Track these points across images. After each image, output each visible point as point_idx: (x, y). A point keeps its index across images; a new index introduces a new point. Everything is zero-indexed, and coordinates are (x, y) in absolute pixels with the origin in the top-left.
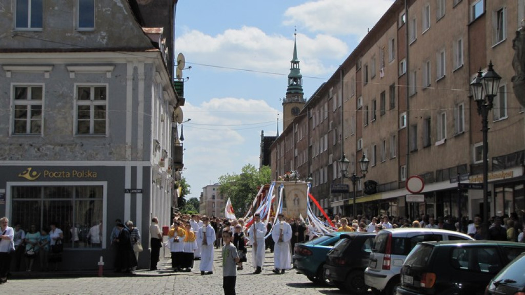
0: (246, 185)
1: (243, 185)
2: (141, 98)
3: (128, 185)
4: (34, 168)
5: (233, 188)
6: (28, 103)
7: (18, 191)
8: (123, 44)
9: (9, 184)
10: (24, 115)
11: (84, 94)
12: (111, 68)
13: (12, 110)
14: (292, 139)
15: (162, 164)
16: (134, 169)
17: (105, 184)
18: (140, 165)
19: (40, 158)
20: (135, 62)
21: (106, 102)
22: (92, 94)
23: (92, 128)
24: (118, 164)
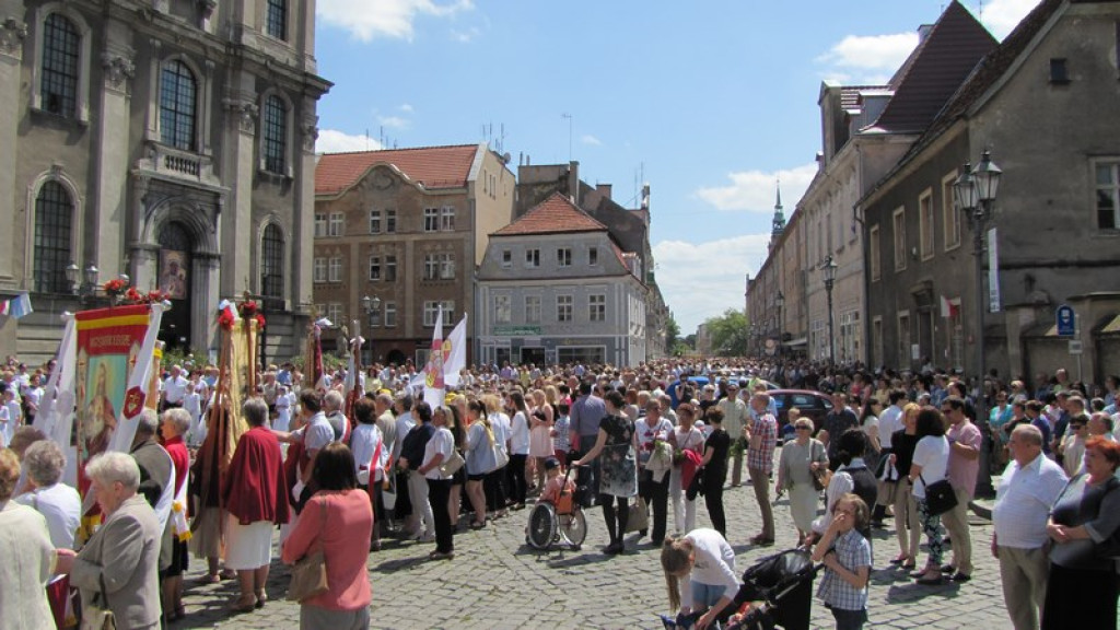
0: (729, 326)
1: (725, 326)
2: (623, 301)
3: (617, 347)
4: (570, 339)
5: (719, 328)
6: (565, 305)
7: (561, 351)
8: (613, 273)
9: (557, 347)
10: (563, 311)
11: (593, 299)
12: (606, 286)
13: (557, 310)
14: (756, 292)
15: (636, 333)
16: (620, 339)
17: (605, 346)
18: (623, 336)
19: (573, 333)
20: (619, 282)
21: (605, 304)
22: (597, 299)
23: (597, 317)
24: (612, 335)
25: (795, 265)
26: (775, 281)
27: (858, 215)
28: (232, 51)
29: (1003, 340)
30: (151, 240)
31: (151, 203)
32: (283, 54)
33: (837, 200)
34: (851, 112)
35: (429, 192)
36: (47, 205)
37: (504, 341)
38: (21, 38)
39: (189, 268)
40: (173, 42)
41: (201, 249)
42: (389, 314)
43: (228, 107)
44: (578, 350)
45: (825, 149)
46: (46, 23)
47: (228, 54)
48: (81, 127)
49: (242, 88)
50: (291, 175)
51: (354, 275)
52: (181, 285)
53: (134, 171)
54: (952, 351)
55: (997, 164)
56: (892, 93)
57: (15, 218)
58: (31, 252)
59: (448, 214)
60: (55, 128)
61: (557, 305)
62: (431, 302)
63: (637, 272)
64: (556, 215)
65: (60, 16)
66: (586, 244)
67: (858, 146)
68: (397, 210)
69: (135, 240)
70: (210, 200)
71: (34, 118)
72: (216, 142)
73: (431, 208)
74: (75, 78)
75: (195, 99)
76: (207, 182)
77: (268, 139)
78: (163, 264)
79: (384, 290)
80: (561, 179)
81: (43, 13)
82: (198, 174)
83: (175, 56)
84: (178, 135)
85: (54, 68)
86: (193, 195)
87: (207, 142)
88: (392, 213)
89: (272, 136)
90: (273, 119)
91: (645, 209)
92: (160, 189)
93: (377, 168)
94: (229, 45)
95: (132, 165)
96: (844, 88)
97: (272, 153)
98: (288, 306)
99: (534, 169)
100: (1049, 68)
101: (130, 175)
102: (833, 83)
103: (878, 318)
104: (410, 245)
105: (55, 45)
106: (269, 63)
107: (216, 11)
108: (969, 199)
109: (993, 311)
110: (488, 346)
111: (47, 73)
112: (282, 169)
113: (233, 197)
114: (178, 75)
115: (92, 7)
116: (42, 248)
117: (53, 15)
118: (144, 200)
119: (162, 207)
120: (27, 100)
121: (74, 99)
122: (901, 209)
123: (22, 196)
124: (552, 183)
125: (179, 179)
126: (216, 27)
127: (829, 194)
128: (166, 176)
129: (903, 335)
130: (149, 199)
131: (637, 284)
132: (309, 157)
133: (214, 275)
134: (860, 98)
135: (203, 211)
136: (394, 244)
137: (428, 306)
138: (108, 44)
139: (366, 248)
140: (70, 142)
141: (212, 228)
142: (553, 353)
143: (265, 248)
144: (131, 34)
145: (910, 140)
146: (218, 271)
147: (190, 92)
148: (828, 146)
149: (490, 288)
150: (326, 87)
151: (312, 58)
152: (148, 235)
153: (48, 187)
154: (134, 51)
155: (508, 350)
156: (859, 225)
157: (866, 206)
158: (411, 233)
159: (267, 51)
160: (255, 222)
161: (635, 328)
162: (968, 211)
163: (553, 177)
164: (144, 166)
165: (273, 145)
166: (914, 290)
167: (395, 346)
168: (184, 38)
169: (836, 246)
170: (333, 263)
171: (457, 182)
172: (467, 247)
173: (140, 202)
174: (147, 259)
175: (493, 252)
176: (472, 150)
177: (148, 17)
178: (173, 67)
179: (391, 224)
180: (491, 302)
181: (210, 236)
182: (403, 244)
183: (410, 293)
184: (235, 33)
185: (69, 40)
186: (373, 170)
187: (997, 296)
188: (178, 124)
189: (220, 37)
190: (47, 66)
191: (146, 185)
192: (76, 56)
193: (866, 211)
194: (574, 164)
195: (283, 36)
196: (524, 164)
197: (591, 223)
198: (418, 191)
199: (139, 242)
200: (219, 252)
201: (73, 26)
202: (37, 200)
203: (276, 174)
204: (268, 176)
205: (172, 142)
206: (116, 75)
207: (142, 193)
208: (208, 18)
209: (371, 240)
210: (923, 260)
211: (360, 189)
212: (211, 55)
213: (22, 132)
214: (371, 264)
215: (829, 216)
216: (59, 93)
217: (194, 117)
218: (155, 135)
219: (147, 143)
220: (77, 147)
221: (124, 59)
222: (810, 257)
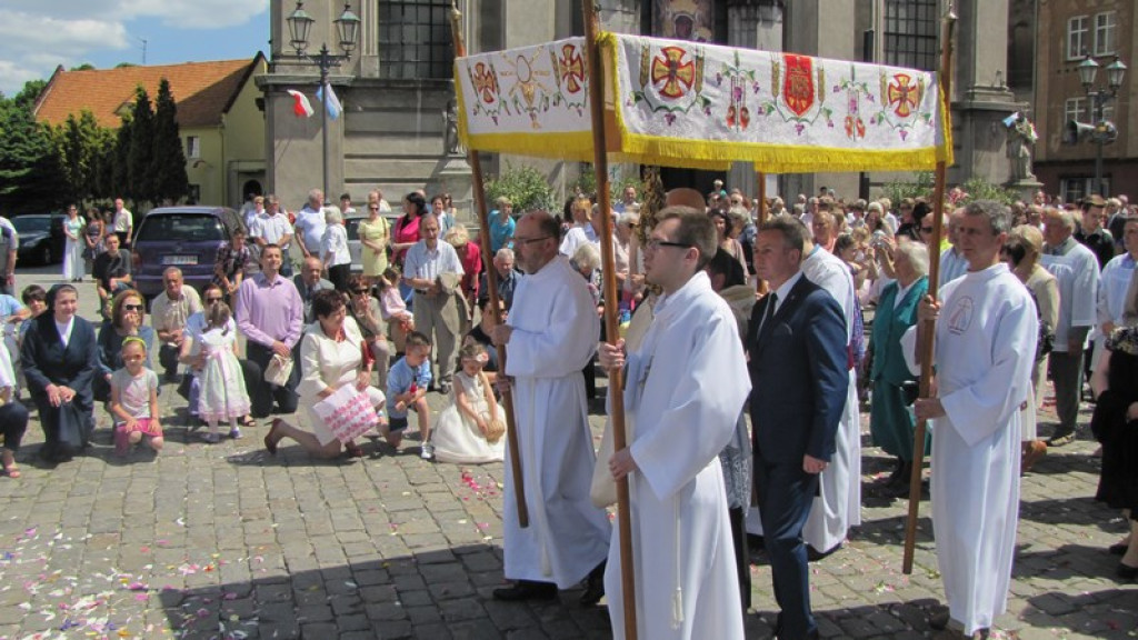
39: (721, 26)
146: (778, 28)
170: (1102, 21)
174: (614, 12)
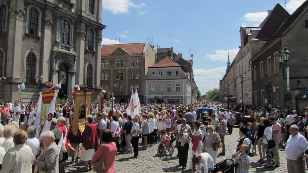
0: (215, 93)
1: (214, 93)
2: (185, 86)
3: (183, 98)
4: (171, 96)
5: (212, 93)
6: (169, 87)
7: (168, 99)
8: (182, 78)
9: (167, 98)
10: (169, 88)
11: (177, 85)
12: (180, 82)
14: (222, 83)
15: (189, 95)
16: (184, 96)
17: (180, 98)
18: (185, 95)
19: (171, 94)
20: (184, 81)
21: (180, 87)
22: (178, 85)
23: (178, 90)
24: (182, 95)
25: (233, 76)
26: (227, 80)
27: (250, 63)
28: (79, 18)
29: (291, 99)
30: (57, 69)
31: (57, 58)
32: (93, 18)
33: (245, 59)
34: (248, 34)
35: (132, 56)
36: (30, 59)
37: (152, 96)
38: (23, 14)
39: (67, 76)
40: (63, 15)
41: (70, 71)
42: (121, 89)
43: (78, 33)
44: (173, 99)
45: (241, 44)
46: (30, 10)
47: (78, 18)
48: (39, 38)
49: (82, 27)
50: (95, 51)
51: (112, 78)
52: (65, 81)
53: (52, 50)
54: (276, 101)
55: (288, 50)
56: (260, 29)
57: (21, 62)
58: (25, 71)
59: (137, 62)
60: (32, 38)
61: (167, 87)
62: (133, 86)
63: (189, 78)
64: (167, 62)
65: (34, 8)
66: (175, 70)
67: (250, 44)
68: (123, 61)
69: (53, 68)
70: (73, 58)
71: (26, 36)
72: (75, 42)
73: (133, 60)
74: (37, 25)
75: (69, 30)
76: (72, 53)
77: (89, 41)
78: (60, 75)
79: (119, 82)
80: (168, 52)
81: (29, 8)
82: (70, 51)
83: (64, 19)
84: (64, 40)
85: (32, 22)
86: (68, 56)
87: (72, 42)
88: (122, 61)
89: (90, 40)
90: (90, 36)
91: (191, 60)
92: (60, 55)
93: (118, 49)
94: (78, 16)
95: (52, 48)
96: (247, 28)
97: (90, 45)
98: (94, 86)
99: (161, 50)
100: (304, 23)
101: (51, 51)
102: (244, 26)
103: (256, 92)
104: (127, 70)
105: (32, 16)
106: (89, 21)
107: (75, 7)
108: (281, 60)
109: (288, 90)
110: (148, 98)
111: (30, 24)
112: (92, 49)
113: (79, 57)
114: (65, 24)
115: (42, 6)
116: (28, 70)
117: (32, 8)
118: (55, 58)
119: (60, 59)
120: (25, 31)
121: (37, 31)
122: (262, 62)
123: (23, 56)
124: (166, 53)
125: (64, 52)
126: (75, 11)
127: (242, 57)
128: (61, 51)
129: (263, 97)
130: (56, 57)
131: (189, 81)
132: (100, 46)
133: (74, 78)
134: (251, 31)
135: (71, 61)
136: (122, 70)
137: (132, 87)
138: (46, 16)
139: (115, 71)
140: (36, 42)
141: (73, 65)
142: (166, 100)
143: (87, 71)
144: (52, 13)
145: (265, 42)
146: (75, 77)
147: (68, 29)
148: (242, 43)
149: (149, 82)
150: (104, 27)
151: (101, 19)
152: (56, 67)
153: (30, 54)
154: (53, 18)
155: (153, 99)
156: (250, 66)
157: (252, 61)
158: (127, 67)
159: (88, 17)
160: (85, 63)
161: (188, 93)
162: (281, 63)
163: (166, 51)
164: (55, 48)
165: (90, 43)
166: (266, 84)
167: (123, 98)
168: (66, 14)
169: (244, 71)
170: (106, 75)
171: (140, 53)
172: (142, 71)
173: (54, 58)
174: (56, 74)
175: (150, 72)
176: (144, 44)
177: (57, 8)
178: (63, 22)
179: (122, 64)
180: (149, 86)
181: (72, 67)
182: (125, 70)
183: (127, 83)
184: (80, 12)
185: (36, 15)
186: (117, 49)
187: (289, 86)
188: (64, 37)
189: (76, 13)
190: (30, 22)
191: (56, 54)
192: (38, 19)
193: (253, 62)
194: (172, 48)
195: (93, 13)
196: (158, 48)
197: (176, 64)
198: (129, 55)
199: (54, 69)
200: (75, 72)
201: (37, 11)
202: (27, 58)
203: (91, 51)
204: (88, 51)
205: (63, 42)
206: (48, 24)
207: (55, 56)
208: (73, 8)
209: (116, 69)
210: (268, 76)
211: (113, 55)
212: (73, 18)
213: (23, 39)
214: (116, 75)
215: (242, 63)
216: (33, 29)
217: (69, 35)
218: (58, 40)
219: (56, 42)
220: (38, 43)
221: (50, 20)
222: (237, 74)
